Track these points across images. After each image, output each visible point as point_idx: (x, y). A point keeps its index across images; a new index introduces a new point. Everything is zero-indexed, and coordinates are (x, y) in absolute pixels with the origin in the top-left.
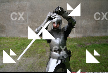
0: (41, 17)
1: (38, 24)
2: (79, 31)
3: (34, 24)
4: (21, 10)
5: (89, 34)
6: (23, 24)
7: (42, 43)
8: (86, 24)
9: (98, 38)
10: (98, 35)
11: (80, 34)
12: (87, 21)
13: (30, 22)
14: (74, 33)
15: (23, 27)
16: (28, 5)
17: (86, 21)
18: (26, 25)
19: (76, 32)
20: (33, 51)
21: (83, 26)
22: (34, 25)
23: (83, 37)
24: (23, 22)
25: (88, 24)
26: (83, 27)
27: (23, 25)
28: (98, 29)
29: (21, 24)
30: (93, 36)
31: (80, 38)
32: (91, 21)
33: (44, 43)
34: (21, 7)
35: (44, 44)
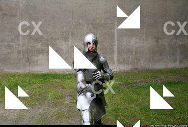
0: (48, 30)
1: (42, 45)
2: (124, 59)
3: (35, 44)
4: (6, 15)
5: (143, 64)
6: (11, 43)
7: (52, 82)
8: (137, 46)
9: (161, 71)
10: (160, 66)
11: (126, 65)
12: (140, 40)
13: (27, 40)
14: (114, 63)
15: (10, 51)
16: (21, 5)
17: (138, 40)
18: (17, 46)
19: (119, 60)
20: (39, 96)
21: (132, 49)
22: (35, 47)
23: (132, 70)
24: (10, 40)
25: (142, 45)
26: (132, 52)
27: (10, 47)
28: (161, 55)
29: (6, 44)
30: (150, 68)
31: (126, 73)
32: (147, 40)
33: (56, 82)
34: (5, 9)
35: (57, 84)
